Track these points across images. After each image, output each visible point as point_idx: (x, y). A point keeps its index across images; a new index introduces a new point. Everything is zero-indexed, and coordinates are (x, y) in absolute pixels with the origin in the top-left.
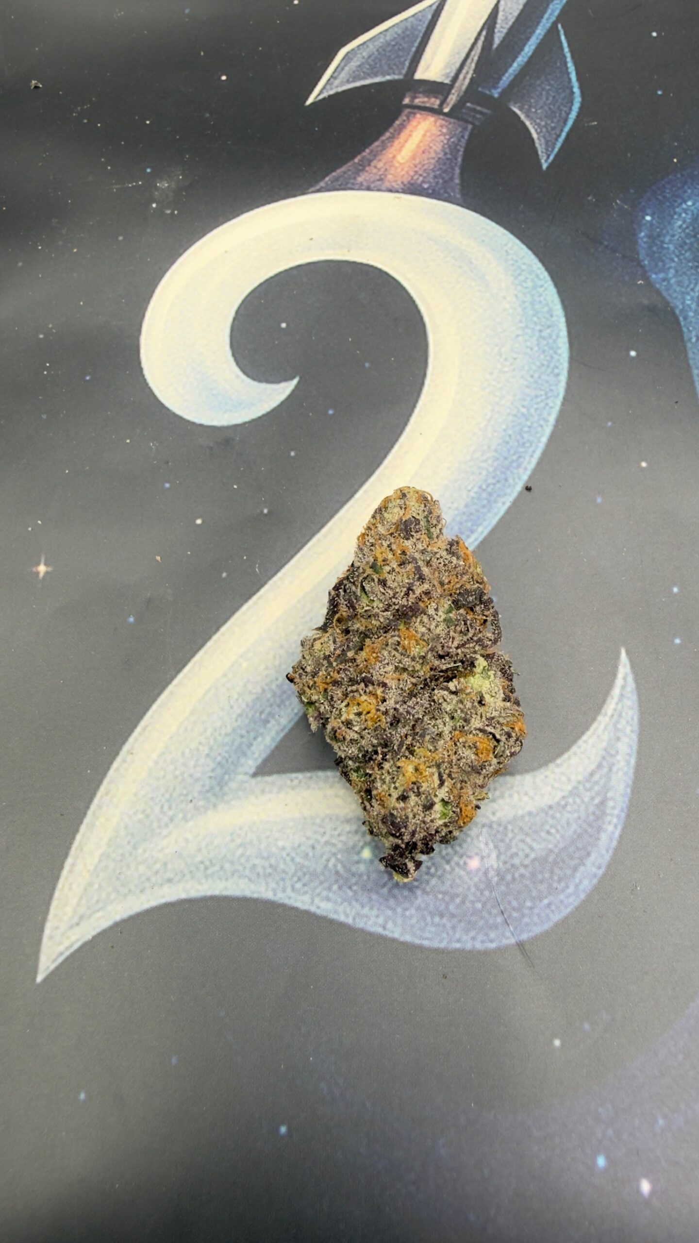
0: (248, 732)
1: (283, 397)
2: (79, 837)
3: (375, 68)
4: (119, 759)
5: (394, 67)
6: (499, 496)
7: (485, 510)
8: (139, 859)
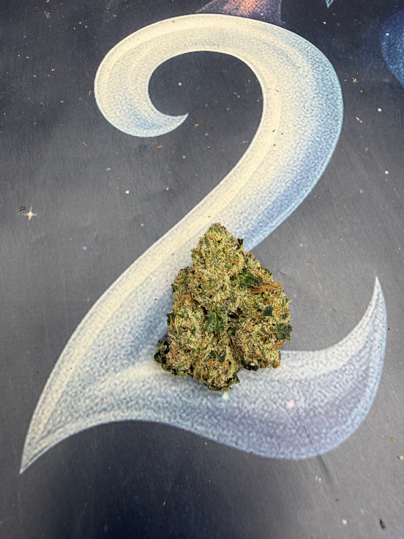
1: (179, 124)
2: (49, 381)
4: (75, 333)
6: (303, 186)
7: (295, 194)
8: (86, 395)
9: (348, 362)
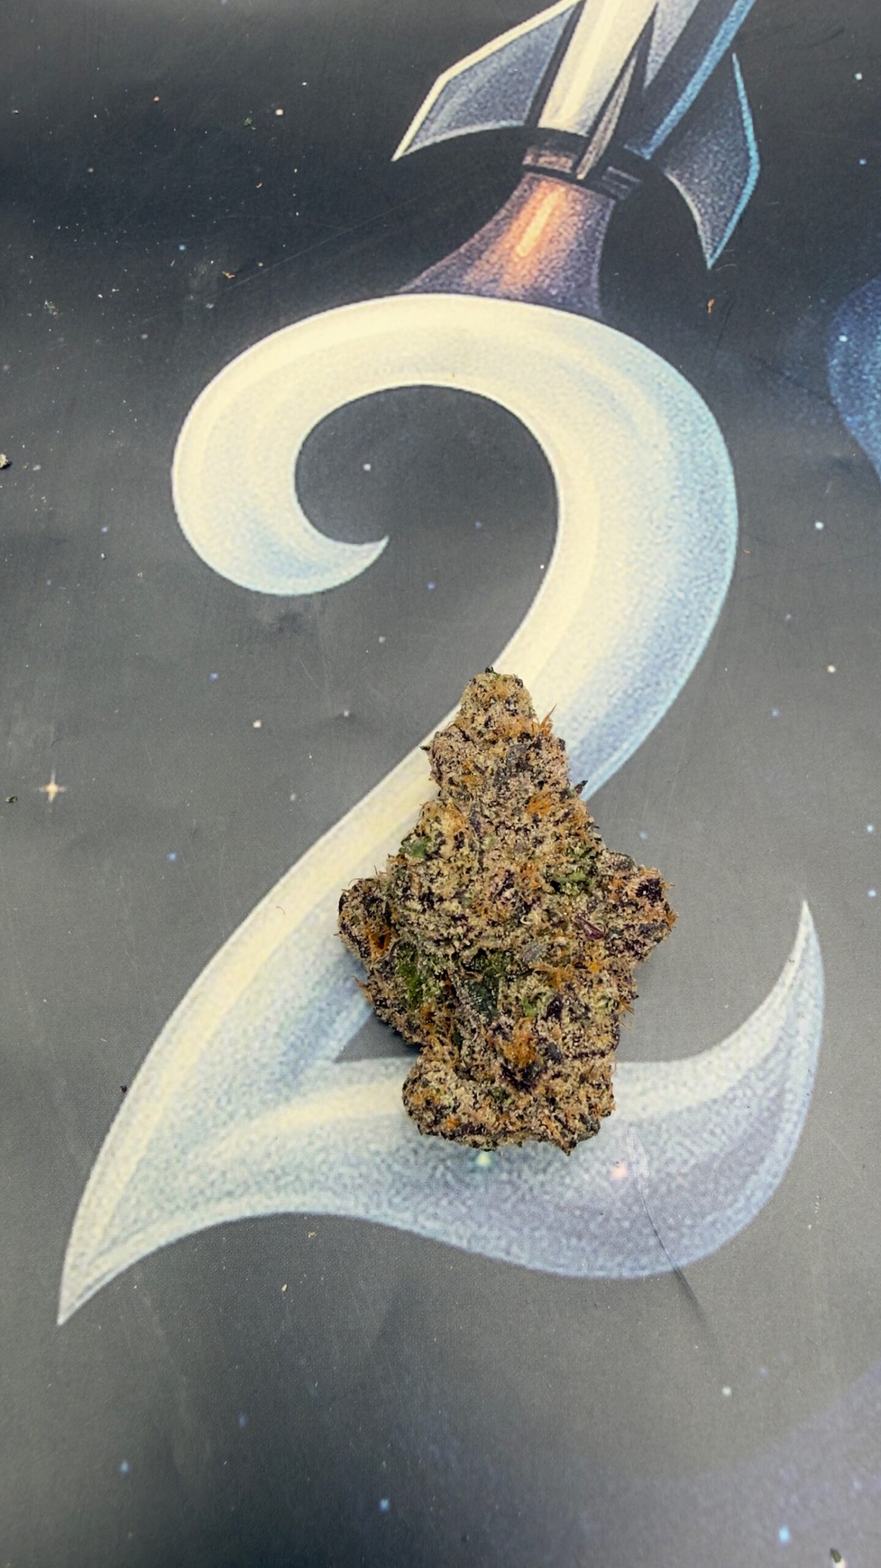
0: (328, 1004)
1: (368, 562)
2: (109, 1138)
3: (485, 107)
4: (162, 1039)
5: (512, 108)
6: (648, 704)
7: (630, 722)
8: (190, 1167)
9: (740, 1082)
